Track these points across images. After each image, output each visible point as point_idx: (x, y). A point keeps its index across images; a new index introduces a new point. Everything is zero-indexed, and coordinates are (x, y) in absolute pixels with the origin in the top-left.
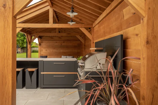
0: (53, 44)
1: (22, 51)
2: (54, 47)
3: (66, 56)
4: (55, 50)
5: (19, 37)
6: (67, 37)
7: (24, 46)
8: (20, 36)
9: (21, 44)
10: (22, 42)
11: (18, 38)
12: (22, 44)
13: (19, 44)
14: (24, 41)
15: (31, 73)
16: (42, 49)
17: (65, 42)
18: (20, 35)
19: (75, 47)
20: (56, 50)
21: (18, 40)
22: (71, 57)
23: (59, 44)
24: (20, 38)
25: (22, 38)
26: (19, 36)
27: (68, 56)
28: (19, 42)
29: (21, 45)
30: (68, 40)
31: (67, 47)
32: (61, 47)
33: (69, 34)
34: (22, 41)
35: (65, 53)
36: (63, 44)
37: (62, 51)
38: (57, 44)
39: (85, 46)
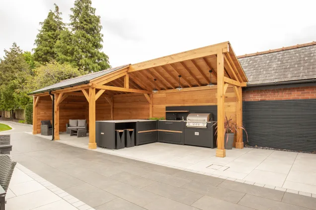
15: (131, 132)
39: (113, 108)
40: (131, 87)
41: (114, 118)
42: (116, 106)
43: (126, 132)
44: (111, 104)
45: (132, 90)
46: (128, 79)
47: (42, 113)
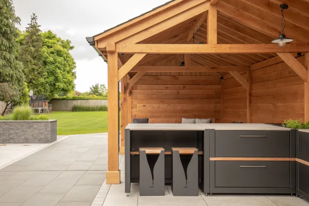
0: (160, 91)
1: (51, 108)
2: (162, 99)
3: (192, 120)
4: (163, 106)
5: (45, 76)
6: (191, 75)
7: (54, 97)
8: (47, 74)
9: (48, 93)
10: (52, 88)
11: (41, 79)
12: (51, 92)
13: (44, 91)
14: (55, 84)
16: (135, 102)
17: (187, 86)
18: (47, 72)
19: (209, 98)
20: (165, 106)
21: (43, 83)
22: (206, 120)
23: (172, 91)
24: (47, 80)
25: (52, 78)
26: (45, 74)
27: (197, 120)
28: (44, 88)
29: (49, 95)
30: (194, 83)
31: (191, 98)
32: (178, 98)
33: (214, 68)
34: (50, 85)
35: (185, 111)
36: (183, 92)
37: (179, 107)
38: (168, 91)
39: (250, 95)
42: (258, 90)
46: (215, 19)
47: (139, 106)
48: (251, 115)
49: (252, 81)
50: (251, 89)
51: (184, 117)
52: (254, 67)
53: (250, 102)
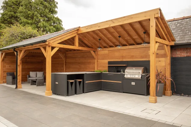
15: (80, 82)
16: (5, 64)
17: (30, 58)
32: (26, 63)
39: (66, 62)
40: (80, 45)
41: (67, 71)
42: (69, 60)
43: (76, 82)
44: (64, 59)
45: (80, 48)
46: (78, 39)
47: (7, 67)
48: (66, 69)
49: (66, 57)
50: (66, 60)
51: (31, 71)
52: (67, 53)
53: (66, 65)
